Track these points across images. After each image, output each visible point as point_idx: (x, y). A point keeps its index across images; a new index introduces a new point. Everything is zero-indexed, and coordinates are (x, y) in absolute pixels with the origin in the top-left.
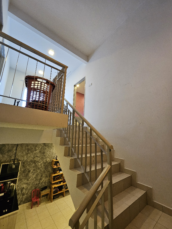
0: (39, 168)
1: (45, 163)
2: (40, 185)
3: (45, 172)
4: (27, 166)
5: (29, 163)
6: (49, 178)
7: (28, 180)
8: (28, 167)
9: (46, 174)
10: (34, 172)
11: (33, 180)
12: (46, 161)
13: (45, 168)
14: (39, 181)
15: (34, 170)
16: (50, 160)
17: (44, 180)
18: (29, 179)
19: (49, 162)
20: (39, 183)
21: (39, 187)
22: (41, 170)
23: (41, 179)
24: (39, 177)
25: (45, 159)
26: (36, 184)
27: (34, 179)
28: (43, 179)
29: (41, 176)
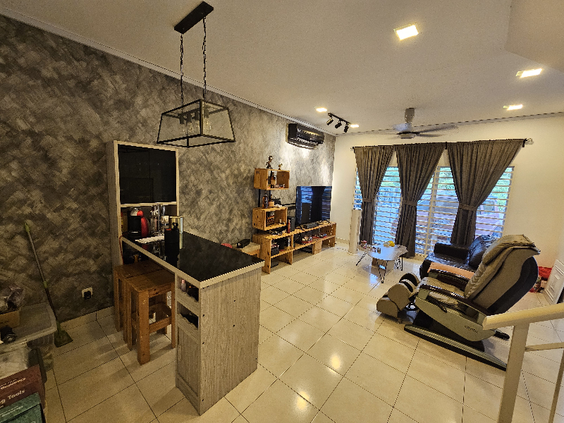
0: (222, 189)
1: (236, 176)
2: (230, 236)
3: (238, 203)
4: (190, 176)
5: (193, 167)
6: (248, 220)
7: (199, 219)
8: (192, 178)
9: (241, 208)
10: (210, 196)
11: (211, 218)
12: (238, 169)
13: (239, 192)
14: (227, 226)
15: (211, 192)
16: (247, 171)
17: (237, 224)
18: (201, 214)
19: (245, 175)
20: (227, 231)
21: (229, 240)
22: (227, 195)
23: (229, 220)
24: (225, 216)
25: (235, 165)
26: (221, 233)
27: (215, 219)
28: (235, 221)
29: (231, 211)
